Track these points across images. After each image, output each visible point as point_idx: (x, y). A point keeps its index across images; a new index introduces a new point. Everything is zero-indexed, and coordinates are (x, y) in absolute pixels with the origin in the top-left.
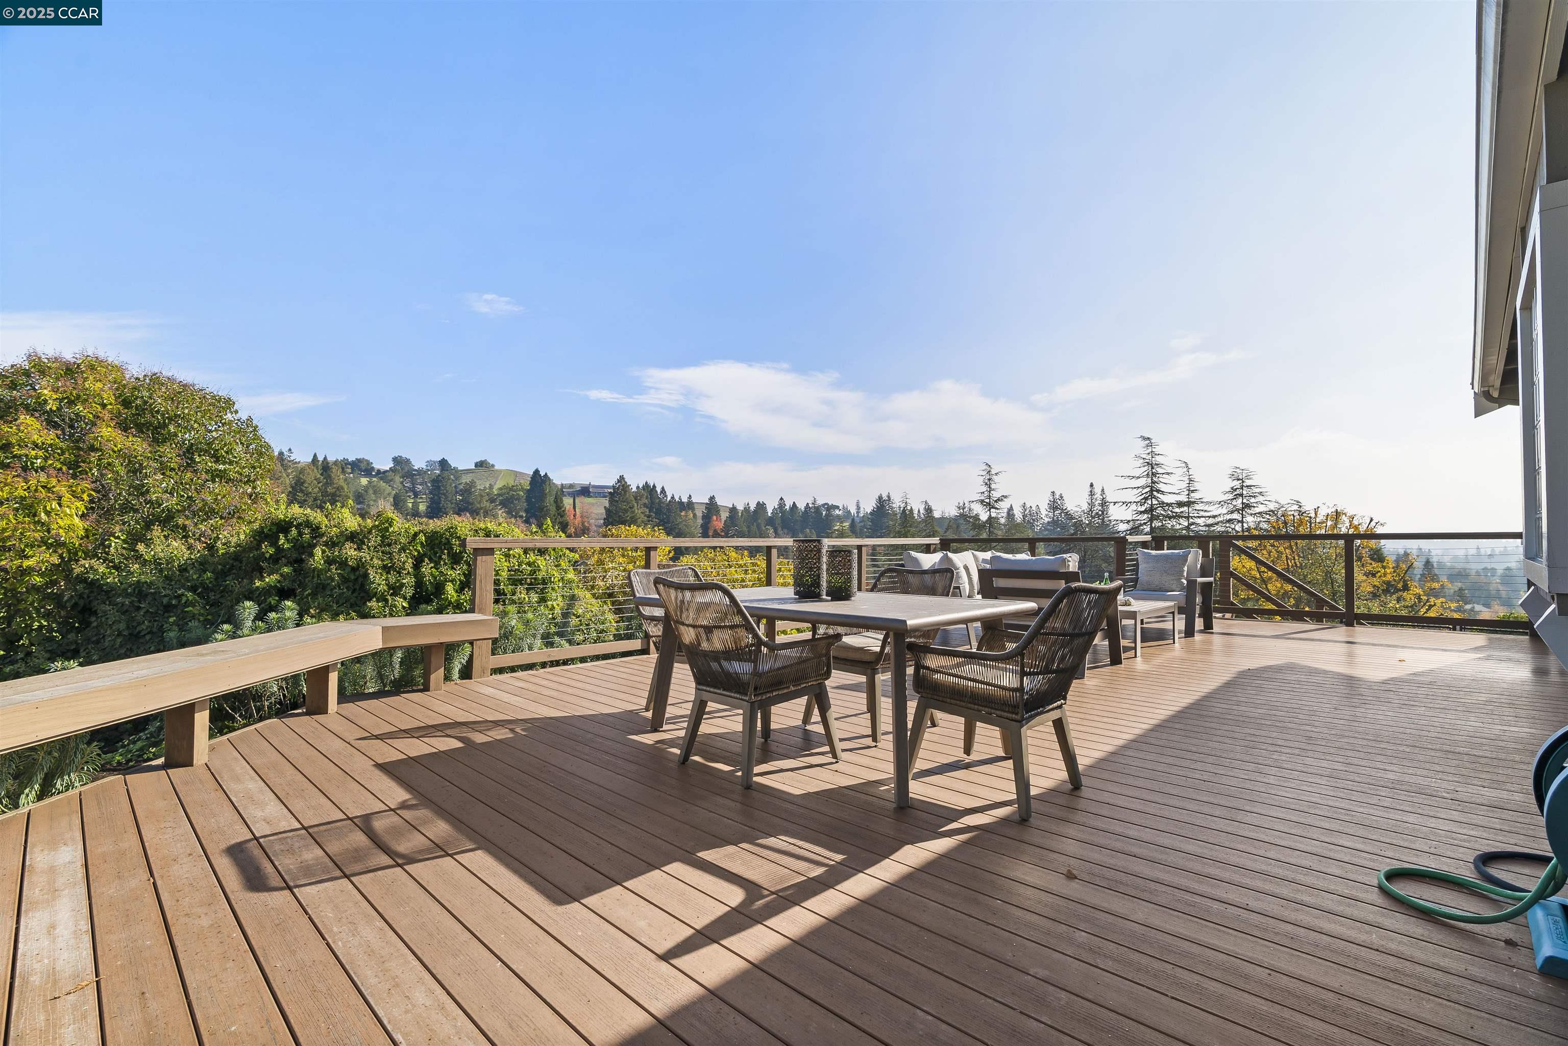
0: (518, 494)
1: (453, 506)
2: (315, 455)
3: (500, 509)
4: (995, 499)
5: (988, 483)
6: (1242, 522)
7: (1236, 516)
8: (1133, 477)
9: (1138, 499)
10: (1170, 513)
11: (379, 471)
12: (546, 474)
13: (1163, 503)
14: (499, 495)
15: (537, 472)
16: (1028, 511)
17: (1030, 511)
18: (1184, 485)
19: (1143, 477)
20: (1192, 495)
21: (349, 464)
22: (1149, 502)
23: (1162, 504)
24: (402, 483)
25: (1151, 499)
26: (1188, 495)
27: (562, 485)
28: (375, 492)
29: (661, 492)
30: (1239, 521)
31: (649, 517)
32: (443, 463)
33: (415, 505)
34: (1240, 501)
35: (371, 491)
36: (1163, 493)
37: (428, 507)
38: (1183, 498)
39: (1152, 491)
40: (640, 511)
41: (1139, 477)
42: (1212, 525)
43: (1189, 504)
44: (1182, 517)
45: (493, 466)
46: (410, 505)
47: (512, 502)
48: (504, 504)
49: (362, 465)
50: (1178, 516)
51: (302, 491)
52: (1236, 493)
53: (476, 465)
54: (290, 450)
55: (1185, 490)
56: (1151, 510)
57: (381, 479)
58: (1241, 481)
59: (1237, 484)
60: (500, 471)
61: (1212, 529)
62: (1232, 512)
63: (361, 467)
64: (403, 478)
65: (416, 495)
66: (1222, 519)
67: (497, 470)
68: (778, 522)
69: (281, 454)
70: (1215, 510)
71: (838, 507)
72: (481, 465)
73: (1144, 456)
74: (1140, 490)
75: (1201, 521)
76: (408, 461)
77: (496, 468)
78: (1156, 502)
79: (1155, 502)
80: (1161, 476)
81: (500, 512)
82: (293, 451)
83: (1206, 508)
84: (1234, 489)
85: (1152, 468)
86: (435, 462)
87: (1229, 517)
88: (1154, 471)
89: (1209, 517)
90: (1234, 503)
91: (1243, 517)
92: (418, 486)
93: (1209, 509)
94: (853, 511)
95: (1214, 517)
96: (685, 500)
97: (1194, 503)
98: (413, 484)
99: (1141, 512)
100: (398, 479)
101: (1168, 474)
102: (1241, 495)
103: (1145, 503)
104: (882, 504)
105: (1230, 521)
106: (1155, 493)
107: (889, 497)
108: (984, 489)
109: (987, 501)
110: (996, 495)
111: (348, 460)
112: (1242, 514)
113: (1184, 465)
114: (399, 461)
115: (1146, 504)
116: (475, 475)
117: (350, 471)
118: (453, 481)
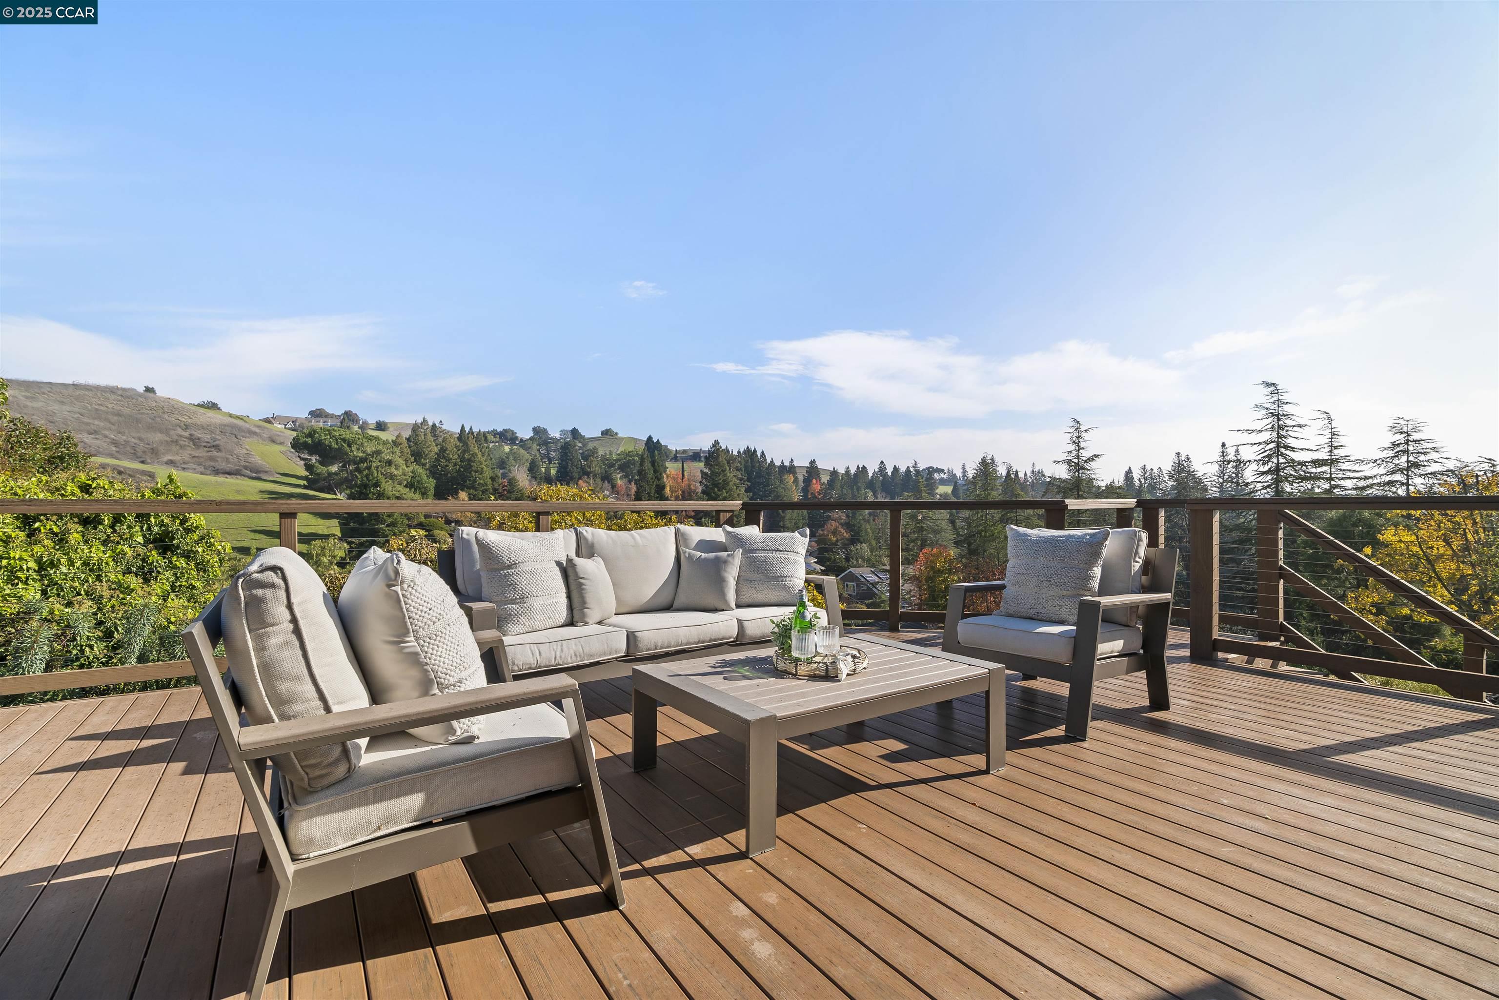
0: (634, 459)
1: (578, 470)
2: (463, 427)
3: (619, 473)
4: (1085, 459)
5: (1077, 442)
6: (1407, 484)
7: (1398, 477)
8: (1253, 431)
9: (1259, 457)
10: (1302, 473)
11: (521, 440)
12: (658, 440)
13: (1293, 461)
14: (617, 460)
15: (650, 438)
16: (1148, 474)
17: (1150, 474)
18: (1325, 440)
19: (1266, 430)
20: (1336, 451)
21: (498, 434)
22: (1275, 460)
23: (1293, 463)
24: (538, 450)
25: (1277, 456)
26: (1330, 451)
27: (676, 451)
28: (515, 459)
29: (761, 456)
30: (1403, 484)
31: (741, 479)
32: (575, 432)
33: (548, 470)
34: (1404, 459)
35: (511, 458)
36: (1293, 449)
37: (558, 471)
38: (1323, 455)
39: (1278, 446)
40: (732, 475)
41: (1261, 431)
42: (1363, 488)
43: (1331, 462)
44: (1323, 478)
45: (617, 434)
46: (543, 470)
47: (629, 466)
48: (622, 468)
49: (508, 435)
50: (1315, 478)
51: (444, 457)
52: (1398, 449)
53: (603, 433)
54: (441, 422)
55: (1326, 446)
56: (1277, 469)
57: (522, 446)
58: (1405, 435)
59: (1400, 438)
60: (622, 439)
61: (1365, 493)
62: (1393, 473)
63: (507, 436)
64: (540, 445)
65: (550, 460)
66: (1379, 481)
67: (619, 438)
68: (878, 485)
69: (434, 426)
70: (1368, 470)
71: (942, 471)
72: (606, 433)
73: (1268, 406)
74: (1262, 446)
75: (1349, 484)
76: (545, 431)
77: (619, 436)
78: (1284, 461)
79: (1282, 460)
80: (1291, 429)
81: (619, 476)
82: (443, 423)
83: (1356, 467)
84: (1394, 445)
85: (1279, 420)
86: (567, 431)
87: (1388, 478)
88: (1281, 423)
89: (1360, 479)
90: (1396, 461)
91: (1408, 479)
92: (552, 453)
93: (1359, 469)
94: (959, 474)
95: (1366, 478)
96: (787, 464)
97: (1337, 461)
98: (548, 452)
99: (1263, 473)
100: (535, 447)
101: (1300, 426)
102: (1406, 452)
103: (1268, 461)
104: (986, 467)
105: (1390, 483)
106: (1283, 450)
107: (992, 459)
108: (1072, 447)
109: (1076, 461)
110: (1085, 454)
111: (495, 430)
112: (1407, 475)
113: (1325, 416)
114: (539, 432)
115: (1270, 463)
116: (600, 442)
117: (498, 440)
118: (580, 448)
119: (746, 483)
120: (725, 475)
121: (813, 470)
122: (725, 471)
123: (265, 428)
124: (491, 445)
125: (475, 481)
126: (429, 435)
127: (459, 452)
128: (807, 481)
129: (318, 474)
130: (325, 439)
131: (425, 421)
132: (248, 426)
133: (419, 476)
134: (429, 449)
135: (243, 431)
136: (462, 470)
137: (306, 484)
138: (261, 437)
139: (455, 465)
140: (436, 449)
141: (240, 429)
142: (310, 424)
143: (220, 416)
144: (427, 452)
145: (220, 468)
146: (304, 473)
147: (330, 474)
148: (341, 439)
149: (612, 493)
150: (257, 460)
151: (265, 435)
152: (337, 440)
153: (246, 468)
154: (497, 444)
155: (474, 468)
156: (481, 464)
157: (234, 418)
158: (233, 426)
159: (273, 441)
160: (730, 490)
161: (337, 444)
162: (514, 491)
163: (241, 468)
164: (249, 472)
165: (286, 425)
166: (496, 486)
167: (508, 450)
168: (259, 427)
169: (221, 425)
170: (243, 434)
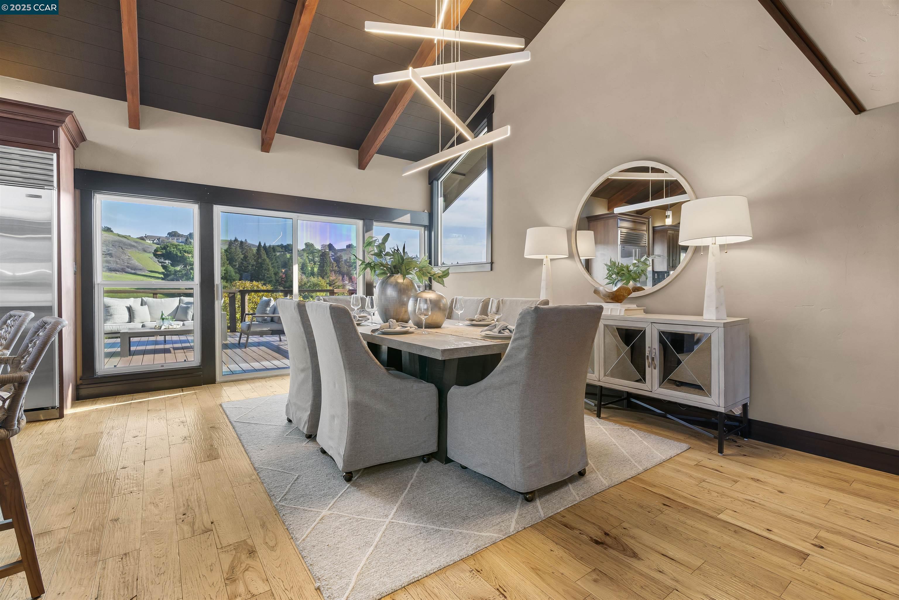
1: (331, 269)
2: (260, 243)
21: (282, 247)
24: (308, 257)
32: (330, 246)
33: (312, 269)
37: (318, 269)
45: (355, 247)
46: (310, 268)
49: (289, 247)
51: (246, 261)
53: (347, 246)
54: (246, 239)
64: (308, 254)
65: (314, 263)
72: (349, 246)
76: (312, 245)
86: (326, 245)
92: (316, 258)
98: (313, 257)
100: (306, 254)
111: (283, 245)
114: (309, 245)
116: (345, 252)
117: (283, 250)
118: (333, 256)
123: (140, 243)
124: (278, 254)
125: (264, 276)
126: (238, 248)
127: (255, 258)
129: (170, 271)
130: (173, 251)
131: (236, 240)
132: (130, 242)
133: (230, 273)
134: (238, 257)
135: (126, 245)
136: (257, 269)
137: (163, 277)
138: (137, 248)
140: (242, 256)
141: (125, 244)
142: (168, 241)
143: (112, 236)
144: (236, 258)
145: (112, 267)
146: (162, 270)
147: (176, 272)
148: (183, 250)
149: (349, 282)
150: (135, 262)
151: (140, 247)
152: (180, 251)
153: (128, 267)
154: (282, 253)
155: (264, 268)
156: (268, 265)
157: (121, 237)
158: (120, 242)
159: (145, 251)
161: (181, 253)
162: (288, 282)
163: (125, 267)
164: (130, 270)
165: (153, 241)
166: (277, 278)
168: (136, 242)
169: (112, 241)
170: (127, 247)
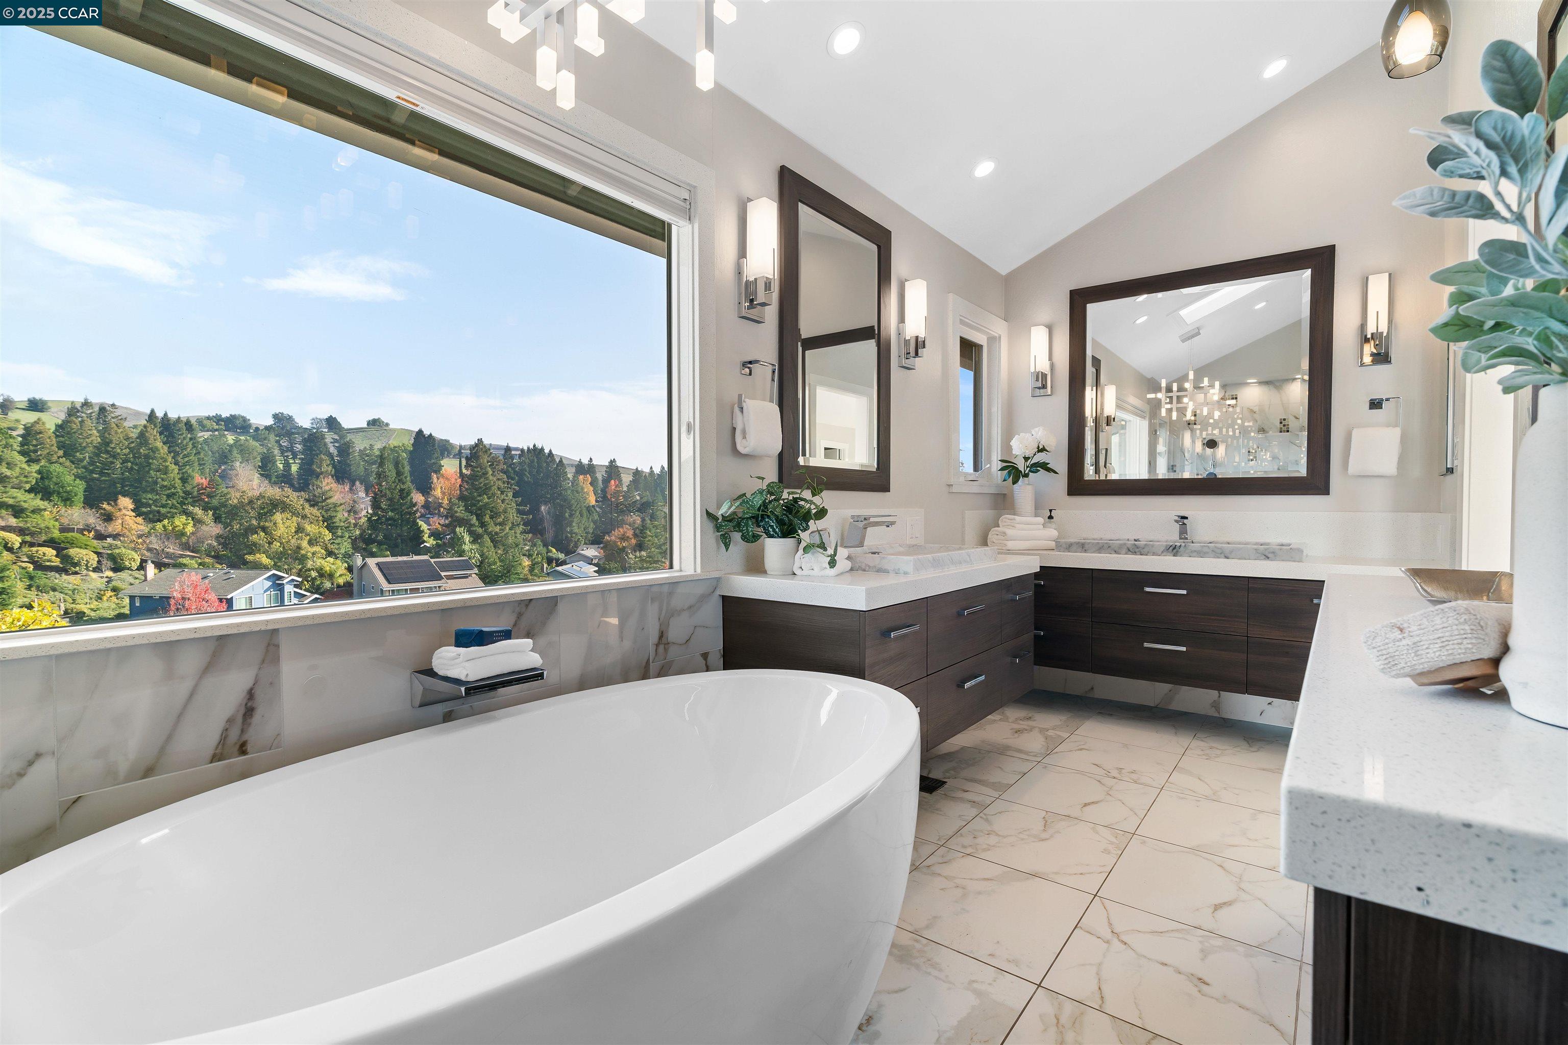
119: (514, 487)
120: (487, 479)
121: (613, 470)
122: (487, 474)
128: (606, 481)
139: (125, 461)
160: (494, 495)
167: (231, 442)
